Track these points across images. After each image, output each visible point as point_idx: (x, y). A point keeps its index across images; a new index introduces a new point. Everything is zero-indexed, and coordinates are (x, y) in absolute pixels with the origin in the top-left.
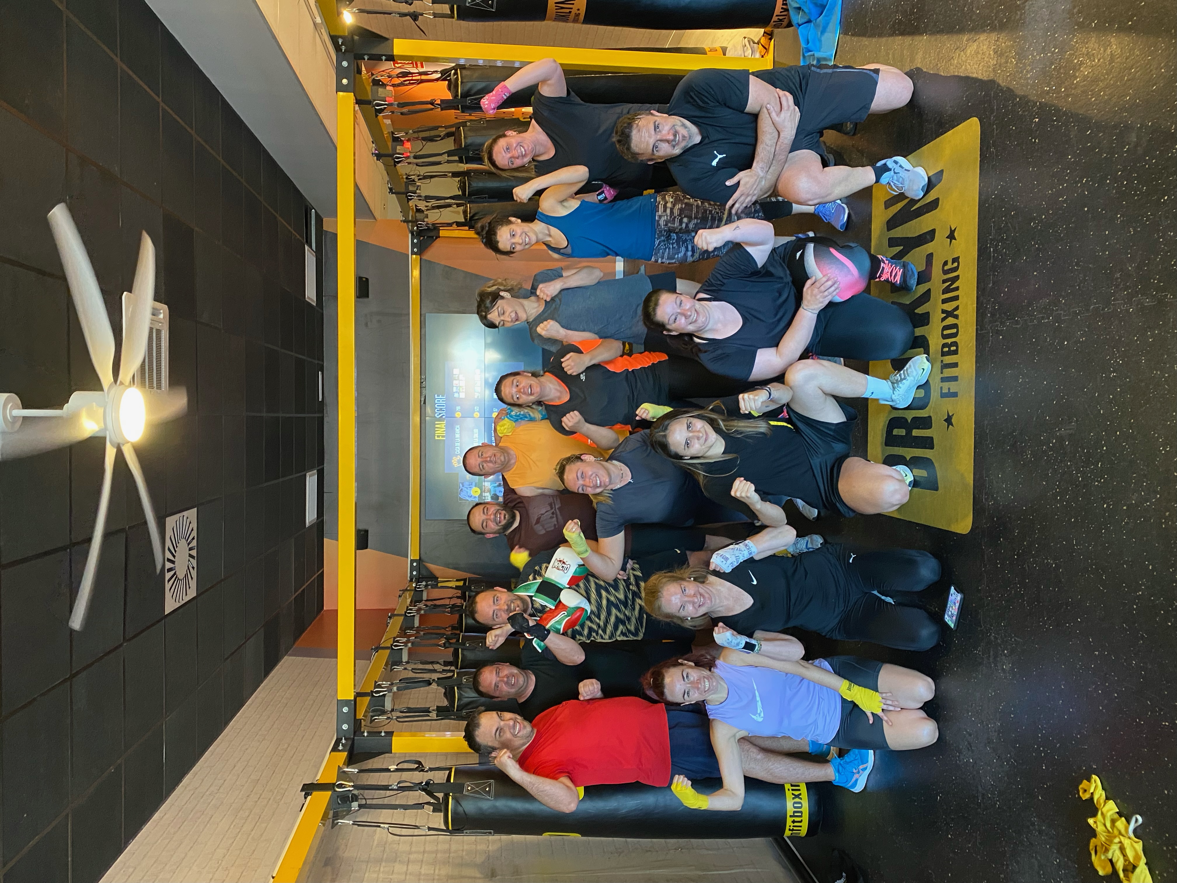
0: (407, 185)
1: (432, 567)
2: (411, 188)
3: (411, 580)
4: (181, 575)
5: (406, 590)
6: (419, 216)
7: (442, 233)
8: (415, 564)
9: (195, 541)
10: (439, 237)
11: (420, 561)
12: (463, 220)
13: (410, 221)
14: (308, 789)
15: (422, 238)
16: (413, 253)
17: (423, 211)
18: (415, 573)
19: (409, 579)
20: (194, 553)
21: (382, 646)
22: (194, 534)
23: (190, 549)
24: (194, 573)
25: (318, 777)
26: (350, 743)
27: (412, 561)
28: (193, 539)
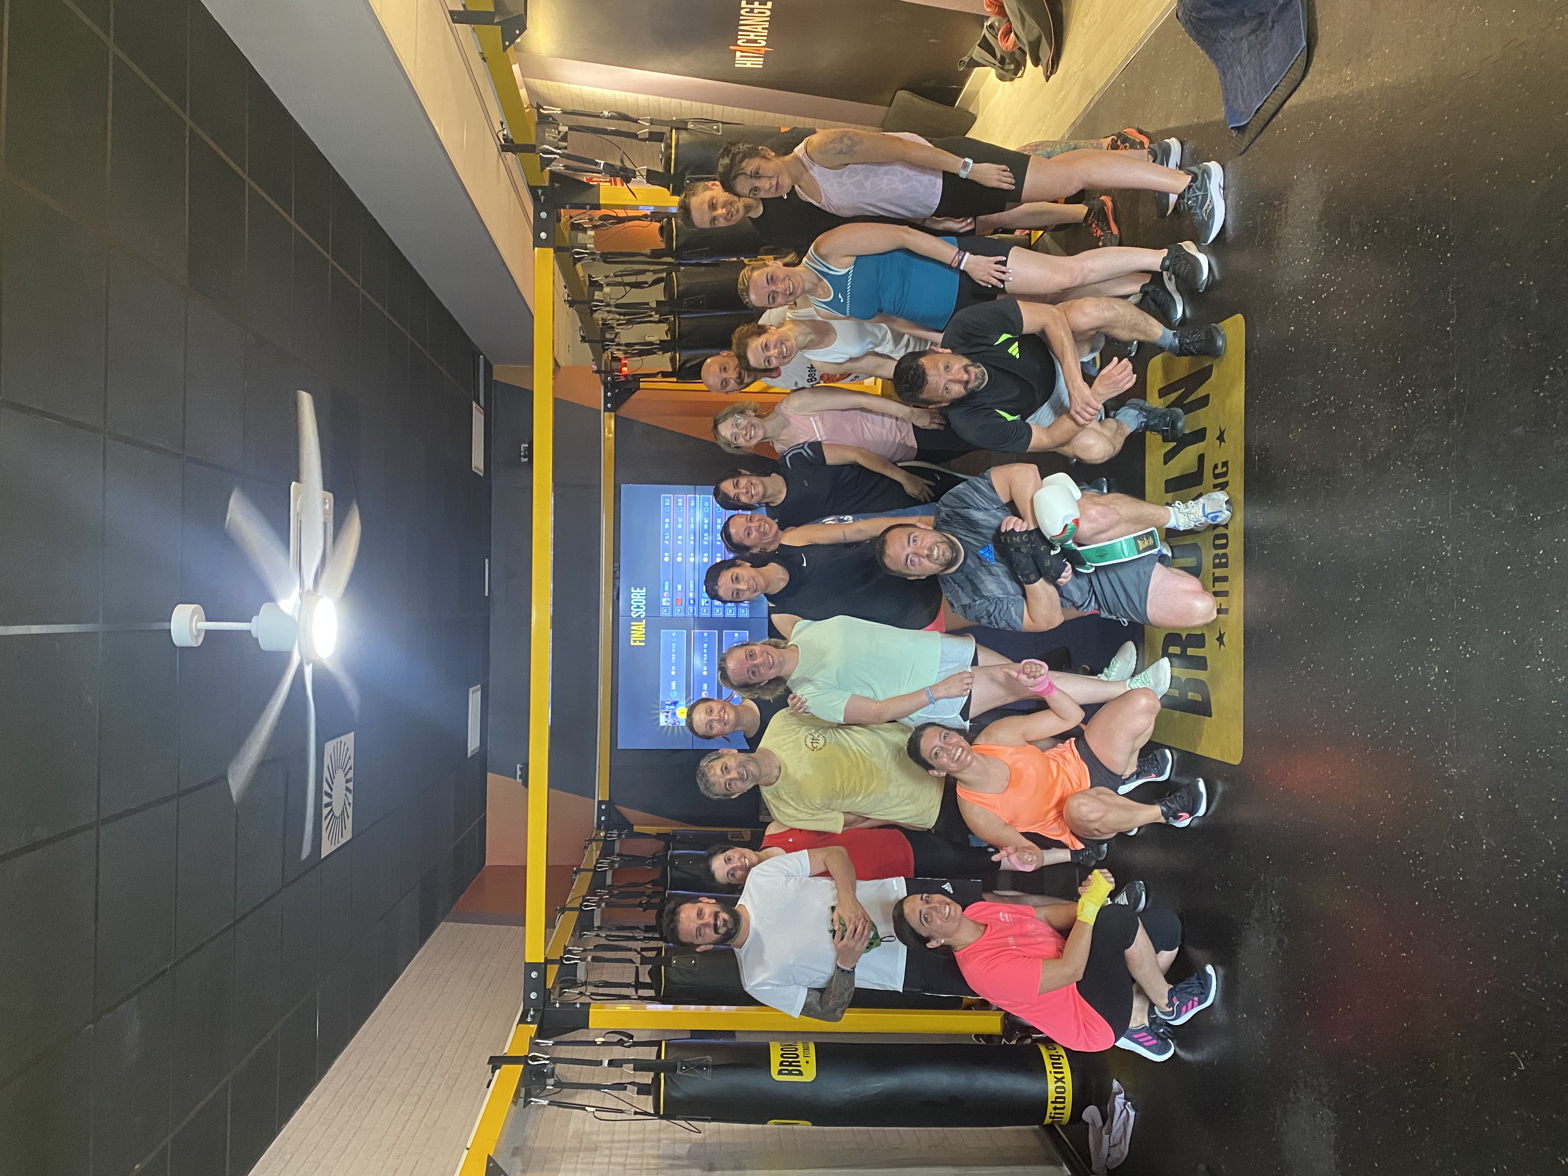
0: (603, 331)
1: (624, 810)
2: (608, 336)
3: (599, 827)
4: (337, 814)
5: (594, 840)
6: (615, 365)
7: (642, 385)
8: (603, 807)
9: (352, 772)
10: (639, 389)
11: (609, 803)
12: (670, 370)
13: (604, 372)
14: (496, 1062)
15: (617, 391)
16: (606, 409)
17: (620, 360)
18: (603, 818)
19: (595, 826)
20: (350, 785)
21: (568, 906)
22: (351, 763)
23: (347, 781)
24: (350, 810)
25: (506, 1051)
26: (539, 1014)
27: (600, 803)
28: (350, 769)
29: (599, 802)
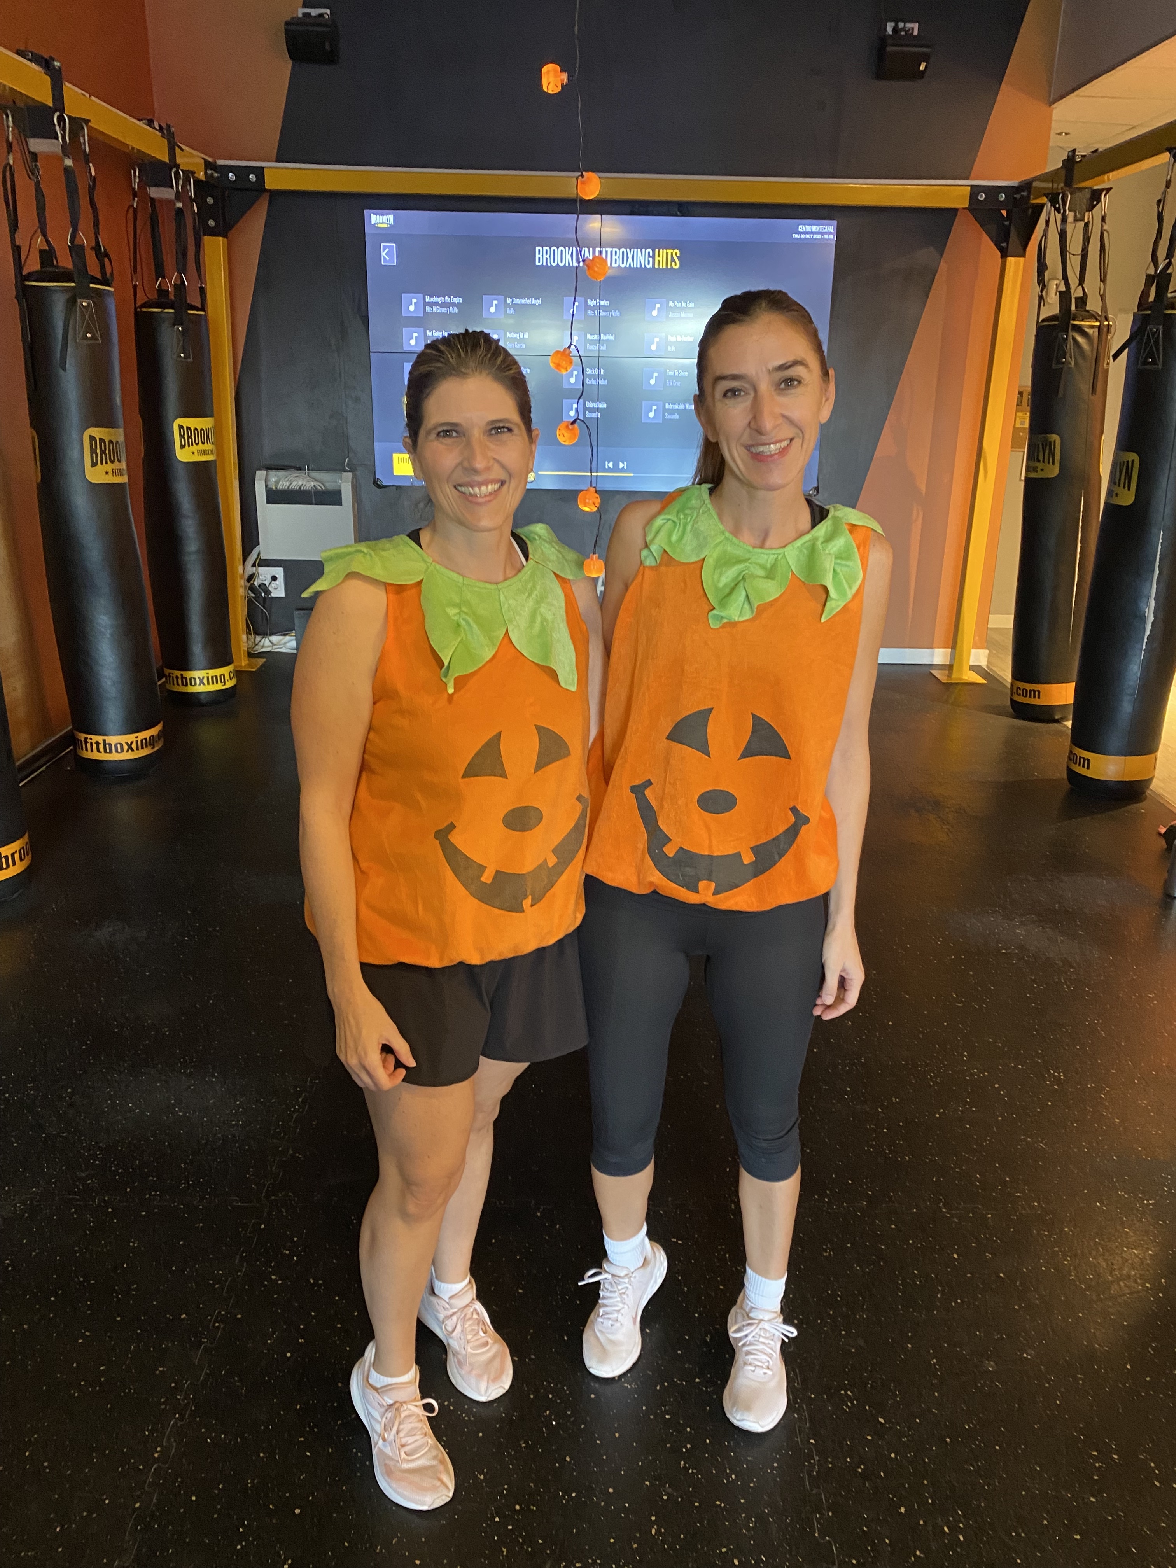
1: (253, 221)
3: (215, 168)
8: (252, 177)
10: (1004, 254)
11: (260, 188)
13: (1070, 174)
15: (1004, 213)
16: (975, 190)
17: (1091, 208)
18: (231, 177)
19: (218, 162)
27: (260, 172)
29: (262, 169)
